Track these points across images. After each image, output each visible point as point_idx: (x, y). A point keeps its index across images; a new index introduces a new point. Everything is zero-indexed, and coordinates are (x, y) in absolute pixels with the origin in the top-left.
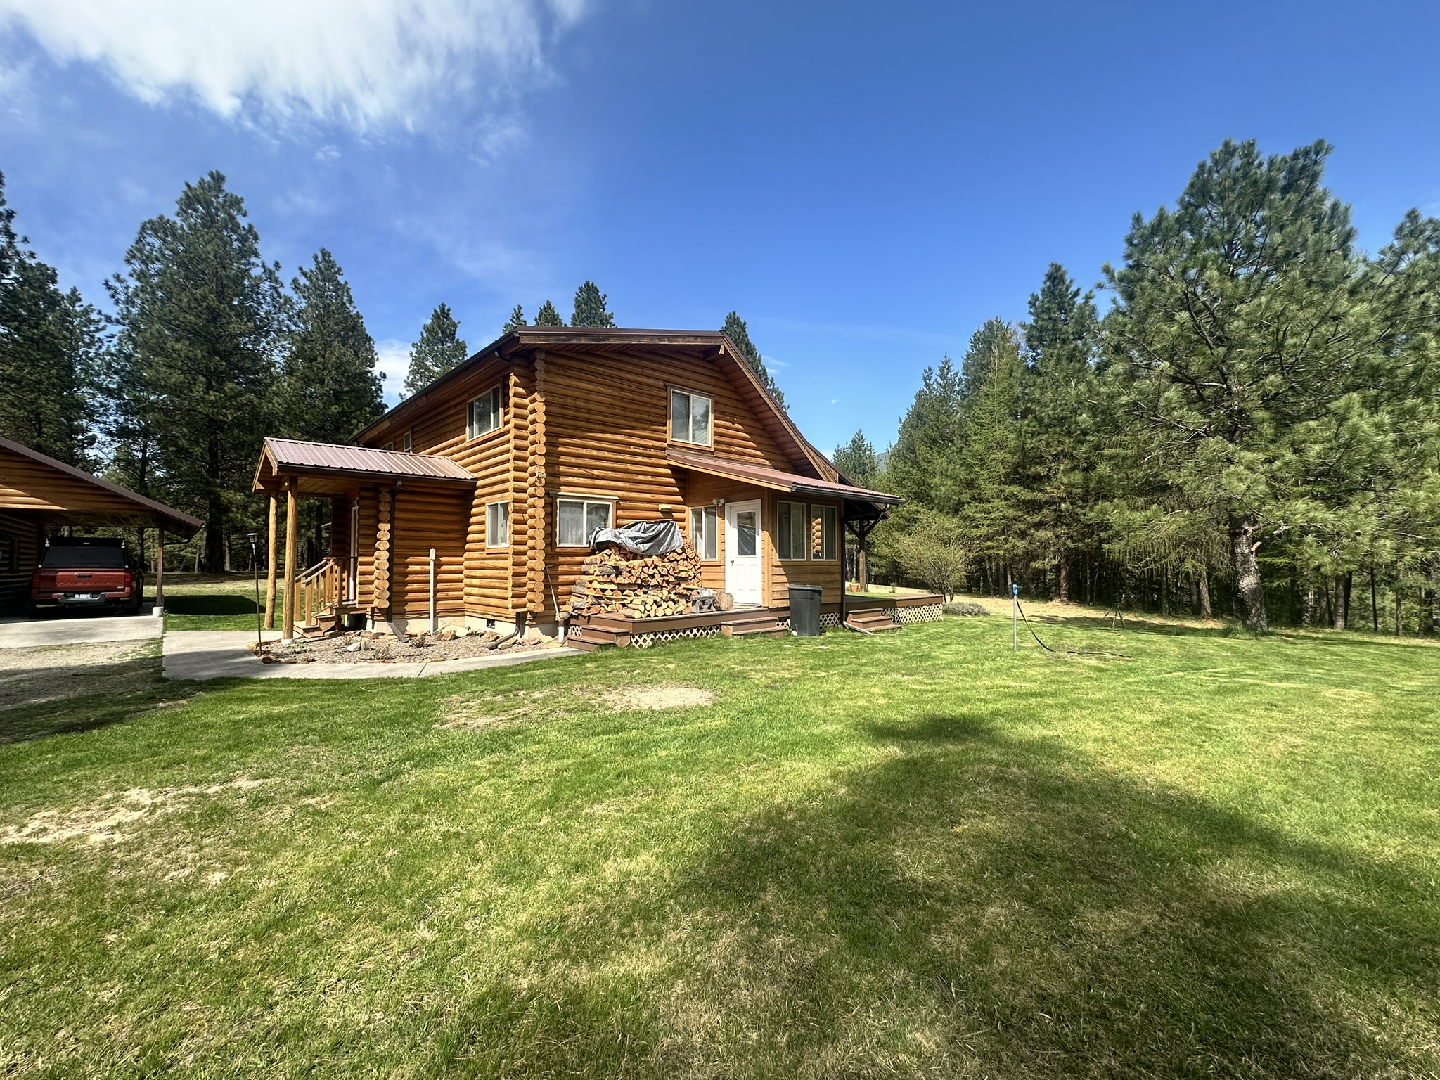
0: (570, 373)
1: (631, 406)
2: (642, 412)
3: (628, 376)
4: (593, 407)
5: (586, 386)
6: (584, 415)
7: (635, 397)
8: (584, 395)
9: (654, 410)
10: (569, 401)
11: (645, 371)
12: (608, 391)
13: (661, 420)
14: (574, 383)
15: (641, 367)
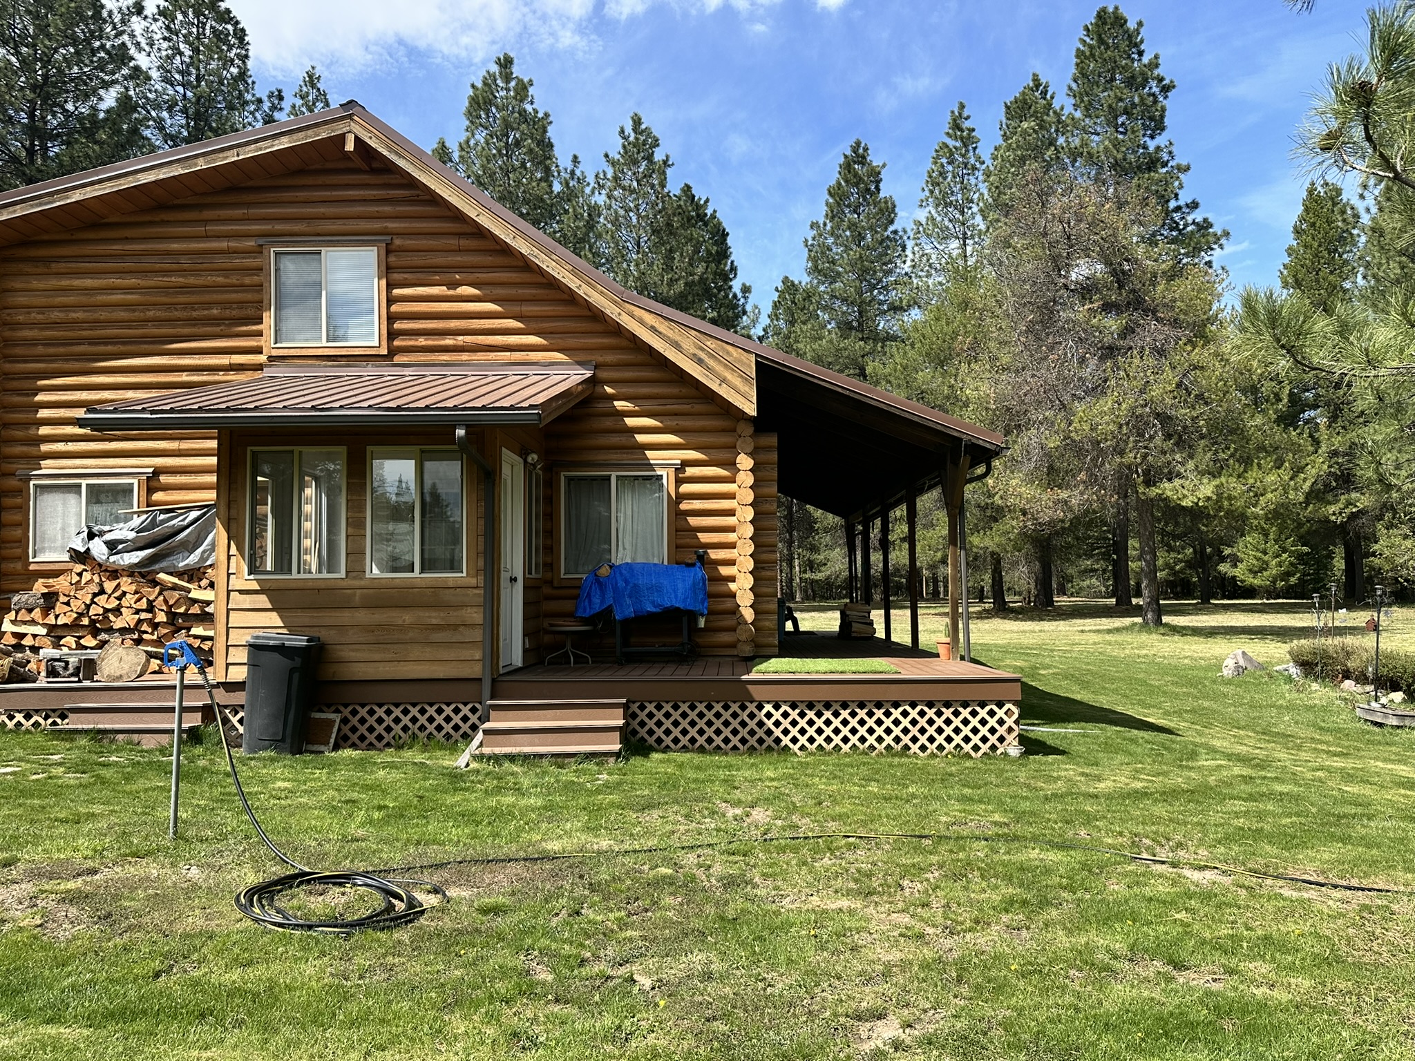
0: (55, 267)
1: (182, 299)
2: (209, 305)
3: (175, 246)
4: (103, 315)
5: (89, 282)
6: (85, 333)
7: (192, 280)
8: (84, 300)
9: (234, 296)
10: (56, 315)
11: (210, 228)
12: (132, 281)
13: (250, 312)
14: (65, 283)
15: (206, 222)
